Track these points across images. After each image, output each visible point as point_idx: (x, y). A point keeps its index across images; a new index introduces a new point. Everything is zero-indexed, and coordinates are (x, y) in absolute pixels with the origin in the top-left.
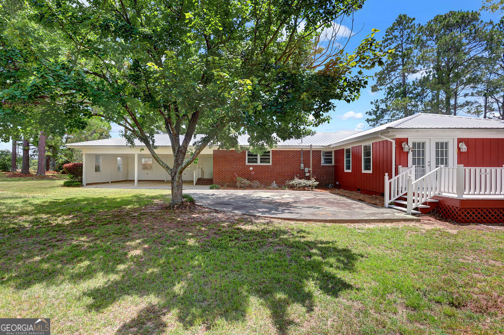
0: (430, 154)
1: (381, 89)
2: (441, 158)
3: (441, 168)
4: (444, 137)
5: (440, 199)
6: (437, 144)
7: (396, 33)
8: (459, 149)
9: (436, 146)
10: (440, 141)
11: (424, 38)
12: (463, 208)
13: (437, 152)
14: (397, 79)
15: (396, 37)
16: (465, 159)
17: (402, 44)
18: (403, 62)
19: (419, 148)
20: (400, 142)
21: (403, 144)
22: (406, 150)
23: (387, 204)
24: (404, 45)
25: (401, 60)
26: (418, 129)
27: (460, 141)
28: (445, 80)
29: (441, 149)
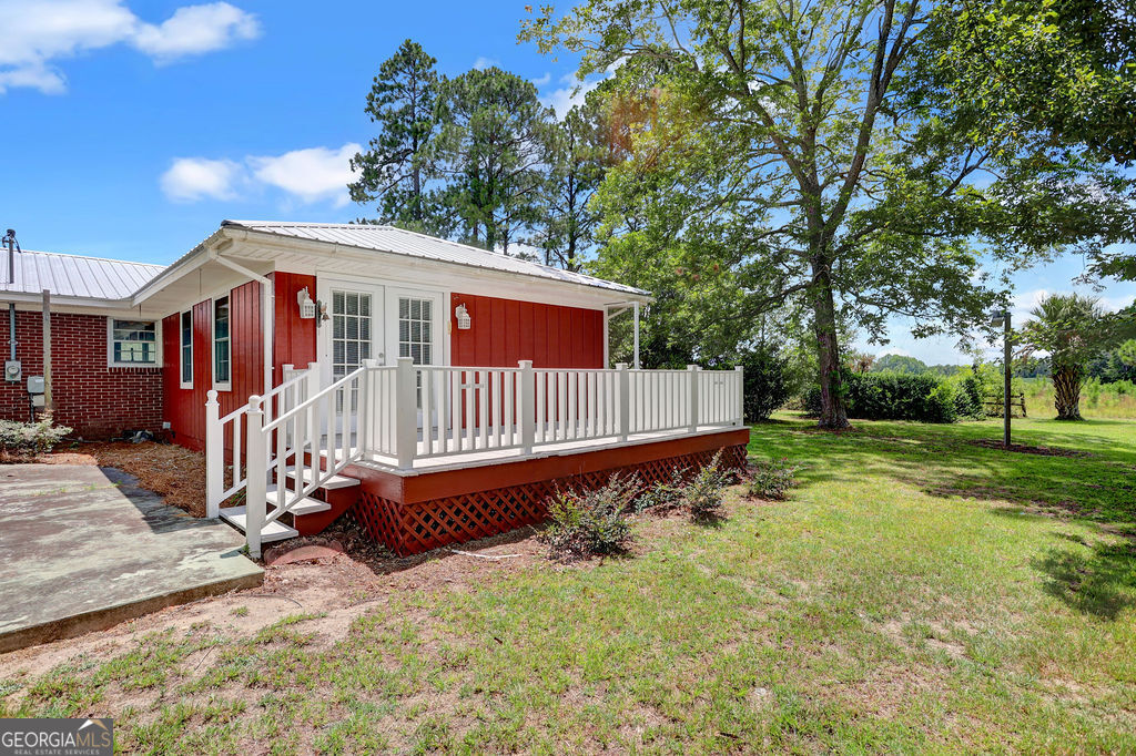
0: (385, 332)
1: (373, 198)
2: (415, 345)
3: (367, 370)
4: (420, 287)
5: (364, 475)
6: (404, 303)
7: (402, 79)
8: (455, 320)
9: (401, 309)
10: (412, 296)
11: (451, 105)
12: (411, 506)
13: (404, 326)
14: (405, 182)
15: (400, 87)
16: (467, 349)
17: (414, 107)
18: (415, 146)
19: (354, 309)
20: (289, 287)
21: (299, 293)
22: (307, 312)
23: (213, 509)
24: (416, 109)
25: (411, 141)
26: (333, 247)
27: (457, 300)
28: (482, 200)
29: (414, 317)
